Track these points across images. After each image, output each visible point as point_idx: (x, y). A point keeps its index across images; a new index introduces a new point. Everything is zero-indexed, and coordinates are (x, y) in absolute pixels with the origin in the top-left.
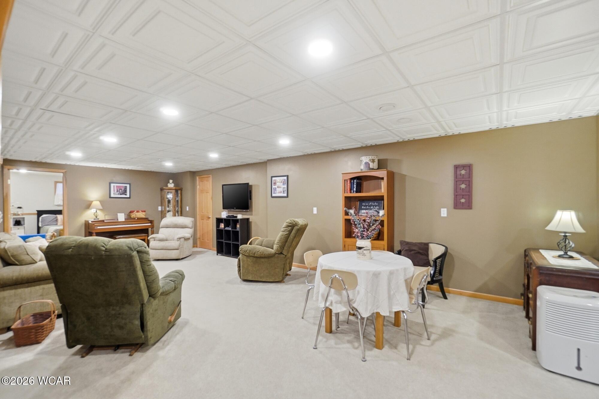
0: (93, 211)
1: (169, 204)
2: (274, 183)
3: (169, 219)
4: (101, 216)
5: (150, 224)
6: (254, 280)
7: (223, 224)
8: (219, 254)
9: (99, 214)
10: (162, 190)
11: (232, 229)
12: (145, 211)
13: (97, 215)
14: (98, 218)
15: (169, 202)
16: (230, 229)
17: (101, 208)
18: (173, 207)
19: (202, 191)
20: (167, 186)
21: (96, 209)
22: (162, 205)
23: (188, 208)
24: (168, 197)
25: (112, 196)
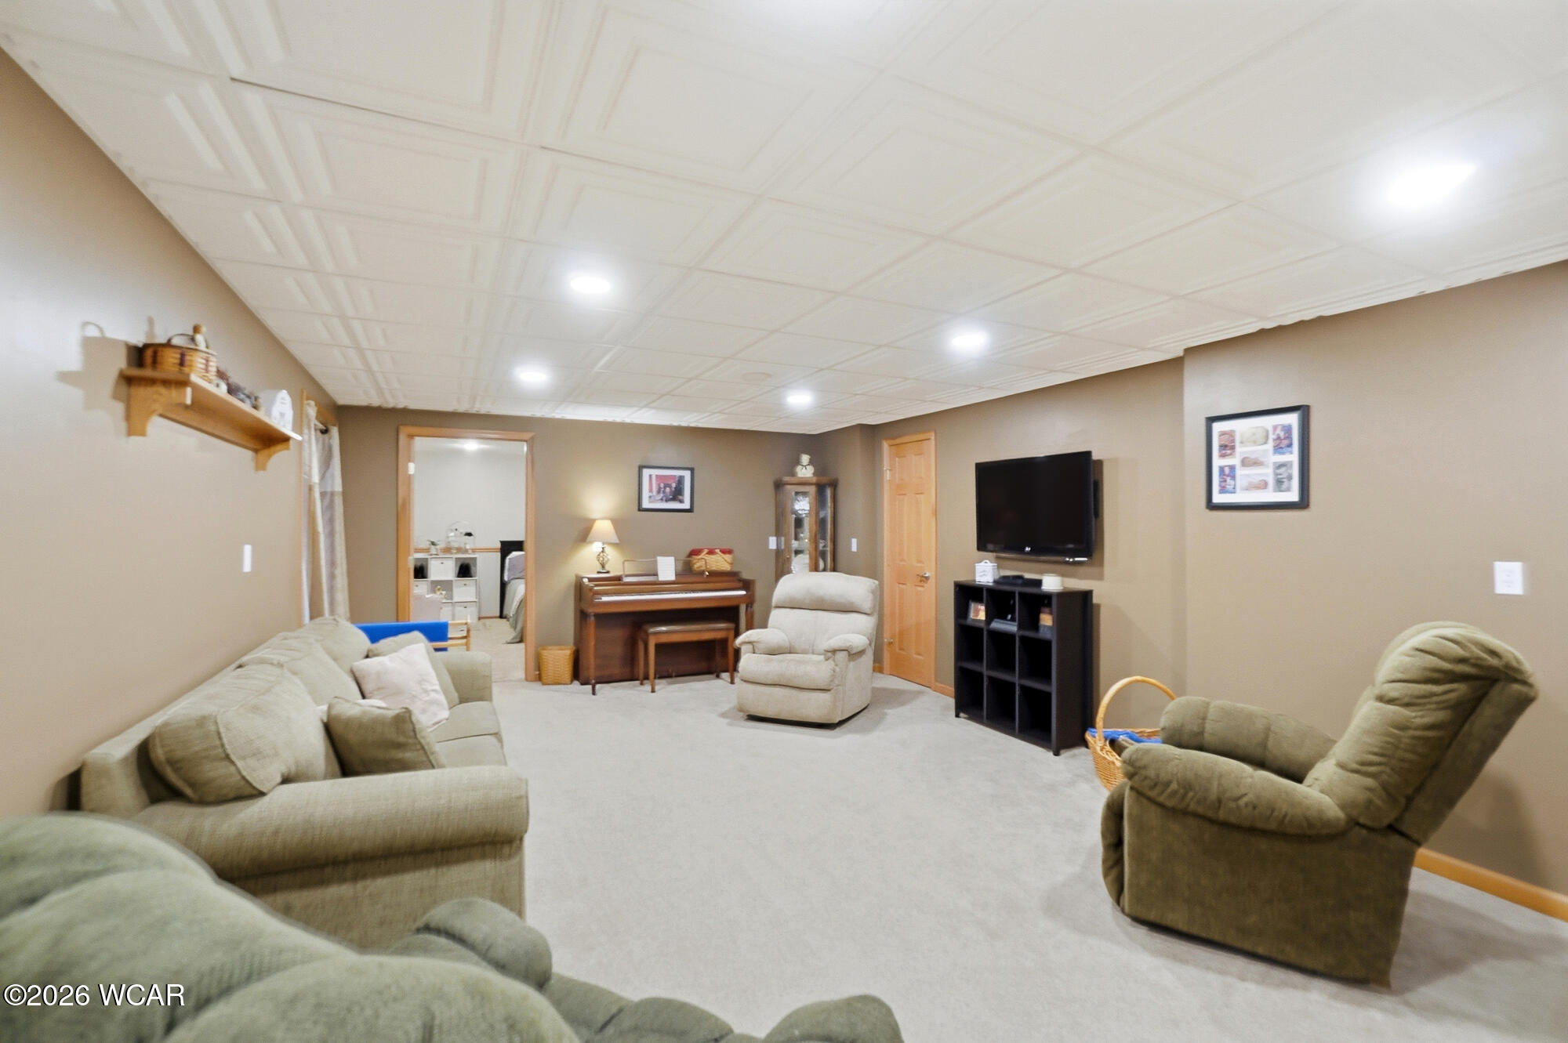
0: (596, 547)
1: (798, 530)
2: (1223, 447)
3: (800, 580)
4: (616, 564)
5: (743, 593)
6: (1204, 935)
7: (982, 608)
8: (962, 715)
9: (609, 557)
10: (779, 485)
11: (1020, 627)
12: (729, 552)
13: (606, 559)
14: (607, 568)
15: (799, 522)
16: (1011, 627)
17: (615, 540)
18: (810, 541)
19: (900, 489)
20: (793, 474)
21: (603, 544)
22: (778, 533)
23: (854, 541)
24: (797, 506)
25: (646, 504)
